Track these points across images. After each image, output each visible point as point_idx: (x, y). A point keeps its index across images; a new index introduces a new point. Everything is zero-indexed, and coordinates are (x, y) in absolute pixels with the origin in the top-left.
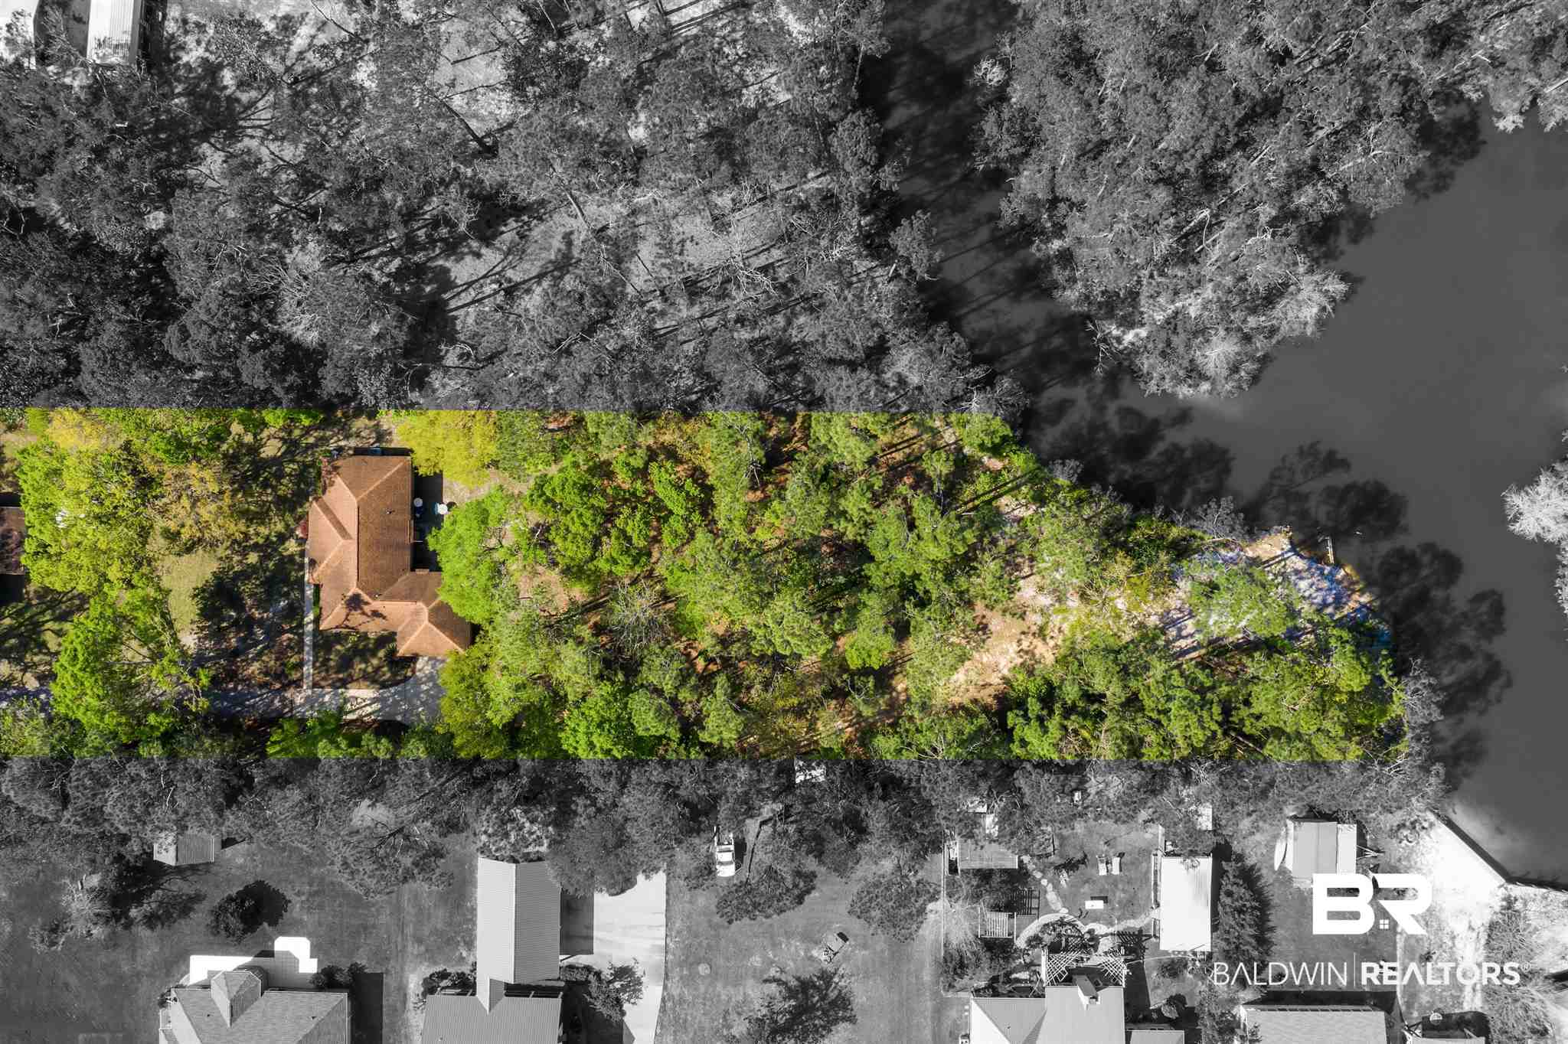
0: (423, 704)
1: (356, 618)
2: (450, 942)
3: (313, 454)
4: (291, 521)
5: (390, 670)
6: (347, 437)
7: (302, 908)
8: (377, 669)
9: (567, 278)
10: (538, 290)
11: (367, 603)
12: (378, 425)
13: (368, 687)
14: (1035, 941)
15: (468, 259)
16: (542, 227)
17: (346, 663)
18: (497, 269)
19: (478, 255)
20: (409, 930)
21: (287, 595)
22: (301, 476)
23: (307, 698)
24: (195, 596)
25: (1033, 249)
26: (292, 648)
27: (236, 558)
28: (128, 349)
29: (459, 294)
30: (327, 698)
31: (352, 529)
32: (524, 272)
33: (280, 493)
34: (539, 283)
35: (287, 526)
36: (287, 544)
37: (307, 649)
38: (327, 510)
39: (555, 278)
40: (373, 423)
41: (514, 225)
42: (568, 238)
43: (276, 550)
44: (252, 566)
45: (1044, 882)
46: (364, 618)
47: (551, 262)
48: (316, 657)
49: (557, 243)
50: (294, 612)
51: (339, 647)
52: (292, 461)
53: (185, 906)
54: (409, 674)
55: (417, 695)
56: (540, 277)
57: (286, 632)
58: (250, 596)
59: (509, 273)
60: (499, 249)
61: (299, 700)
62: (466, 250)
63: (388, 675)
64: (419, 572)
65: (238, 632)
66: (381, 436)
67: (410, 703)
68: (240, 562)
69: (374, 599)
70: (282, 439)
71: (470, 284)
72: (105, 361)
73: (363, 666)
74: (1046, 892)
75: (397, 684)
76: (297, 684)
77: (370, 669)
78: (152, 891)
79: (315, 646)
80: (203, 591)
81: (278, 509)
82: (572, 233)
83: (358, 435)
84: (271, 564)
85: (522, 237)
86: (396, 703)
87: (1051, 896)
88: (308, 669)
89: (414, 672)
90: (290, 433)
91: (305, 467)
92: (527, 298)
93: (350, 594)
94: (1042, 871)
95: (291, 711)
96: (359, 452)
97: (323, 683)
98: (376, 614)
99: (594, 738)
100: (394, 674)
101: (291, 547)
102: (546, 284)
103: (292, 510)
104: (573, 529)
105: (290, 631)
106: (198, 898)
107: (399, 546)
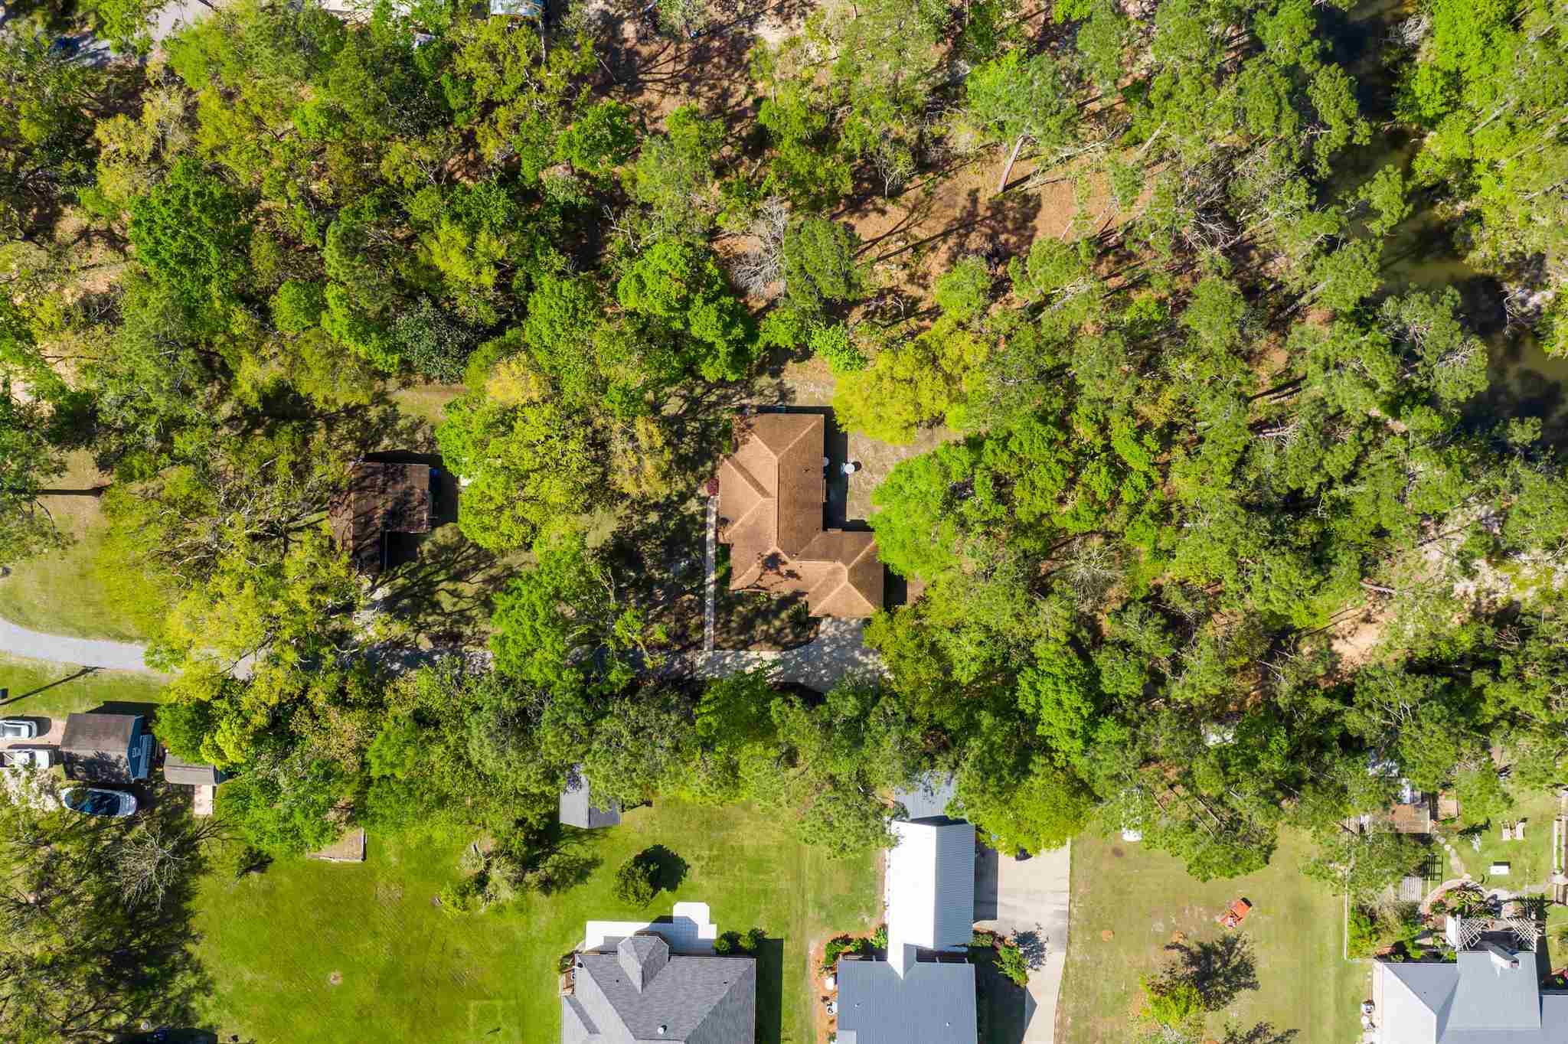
0: (826, 666)
1: (771, 578)
2: (852, 907)
3: (715, 413)
4: (692, 481)
5: (793, 632)
6: (750, 395)
7: (701, 874)
8: (780, 631)
9: (973, 235)
10: (944, 248)
11: (784, 563)
12: (781, 383)
13: (770, 649)
14: (1439, 906)
15: (873, 216)
16: (947, 184)
17: (747, 625)
18: (903, 226)
19: (883, 212)
20: (810, 896)
21: (687, 555)
22: (703, 435)
23: (708, 660)
24: (594, 556)
25: (1437, 211)
26: (693, 610)
27: (636, 517)
28: (587, 299)
29: (863, 251)
30: (728, 660)
31: (772, 487)
32: (930, 229)
33: (682, 451)
34: (945, 241)
35: (689, 485)
36: (688, 503)
37: (708, 610)
38: (741, 468)
39: (960, 236)
40: (775, 381)
41: (919, 182)
42: (973, 196)
43: (677, 509)
44: (652, 526)
45: (1447, 847)
46: (778, 578)
47: (955, 219)
48: (717, 618)
49: (962, 200)
50: (696, 572)
51: (740, 608)
52: (694, 419)
53: (582, 871)
54: (812, 636)
55: (820, 658)
56: (945, 235)
57: (685, 593)
58: (650, 556)
59: (915, 231)
60: (904, 207)
61: (699, 662)
62: (871, 207)
63: (791, 637)
64: (832, 532)
65: (637, 593)
66: (784, 394)
67: (812, 666)
68: (640, 521)
69: (792, 558)
70: (683, 397)
71: (874, 242)
72: (567, 310)
73: (765, 628)
74: (1449, 857)
75: (800, 645)
76: (698, 646)
77: (772, 631)
78: (549, 855)
79: (717, 607)
80: (602, 550)
81: (679, 468)
82: (977, 190)
83: (761, 393)
84: (671, 524)
85: (929, 194)
86: (798, 666)
87: (1454, 862)
88: (709, 631)
89: (817, 634)
90: (692, 390)
91: (707, 425)
92: (932, 256)
93: (769, 553)
94: (1445, 837)
95: (691, 673)
96: (762, 410)
97: (725, 645)
98: (791, 574)
99: (1064, 697)
100: (797, 636)
101: (693, 506)
102: (952, 241)
103: (694, 469)
104: (1039, 484)
105: (691, 591)
106: (595, 863)
107: (813, 505)
